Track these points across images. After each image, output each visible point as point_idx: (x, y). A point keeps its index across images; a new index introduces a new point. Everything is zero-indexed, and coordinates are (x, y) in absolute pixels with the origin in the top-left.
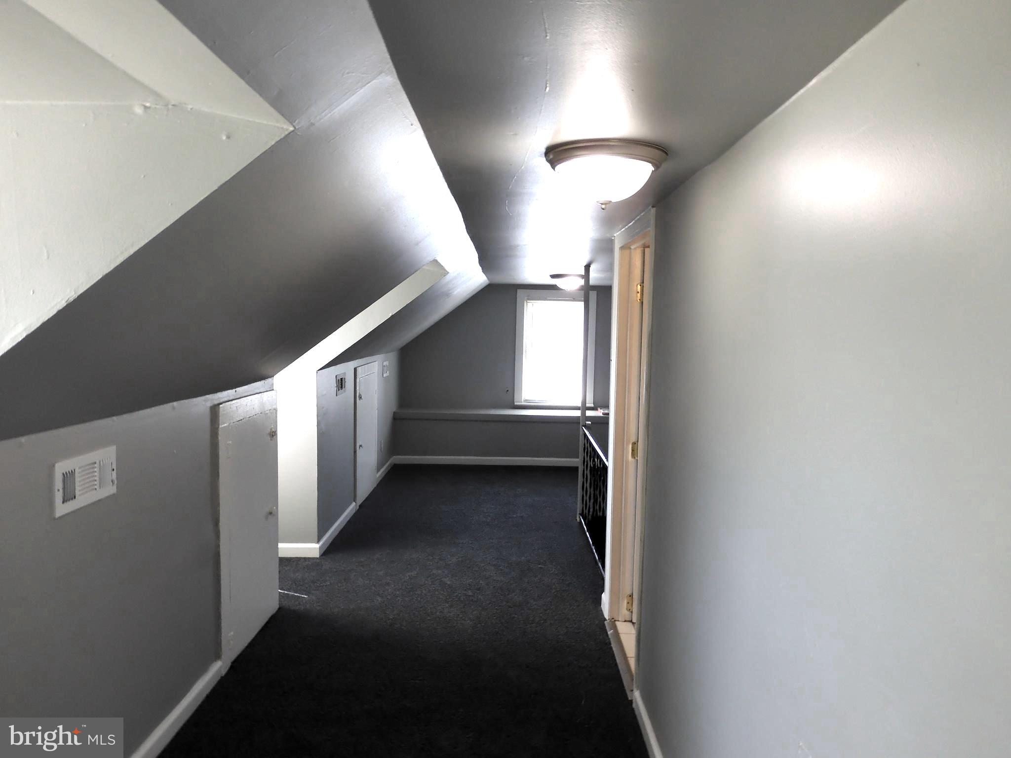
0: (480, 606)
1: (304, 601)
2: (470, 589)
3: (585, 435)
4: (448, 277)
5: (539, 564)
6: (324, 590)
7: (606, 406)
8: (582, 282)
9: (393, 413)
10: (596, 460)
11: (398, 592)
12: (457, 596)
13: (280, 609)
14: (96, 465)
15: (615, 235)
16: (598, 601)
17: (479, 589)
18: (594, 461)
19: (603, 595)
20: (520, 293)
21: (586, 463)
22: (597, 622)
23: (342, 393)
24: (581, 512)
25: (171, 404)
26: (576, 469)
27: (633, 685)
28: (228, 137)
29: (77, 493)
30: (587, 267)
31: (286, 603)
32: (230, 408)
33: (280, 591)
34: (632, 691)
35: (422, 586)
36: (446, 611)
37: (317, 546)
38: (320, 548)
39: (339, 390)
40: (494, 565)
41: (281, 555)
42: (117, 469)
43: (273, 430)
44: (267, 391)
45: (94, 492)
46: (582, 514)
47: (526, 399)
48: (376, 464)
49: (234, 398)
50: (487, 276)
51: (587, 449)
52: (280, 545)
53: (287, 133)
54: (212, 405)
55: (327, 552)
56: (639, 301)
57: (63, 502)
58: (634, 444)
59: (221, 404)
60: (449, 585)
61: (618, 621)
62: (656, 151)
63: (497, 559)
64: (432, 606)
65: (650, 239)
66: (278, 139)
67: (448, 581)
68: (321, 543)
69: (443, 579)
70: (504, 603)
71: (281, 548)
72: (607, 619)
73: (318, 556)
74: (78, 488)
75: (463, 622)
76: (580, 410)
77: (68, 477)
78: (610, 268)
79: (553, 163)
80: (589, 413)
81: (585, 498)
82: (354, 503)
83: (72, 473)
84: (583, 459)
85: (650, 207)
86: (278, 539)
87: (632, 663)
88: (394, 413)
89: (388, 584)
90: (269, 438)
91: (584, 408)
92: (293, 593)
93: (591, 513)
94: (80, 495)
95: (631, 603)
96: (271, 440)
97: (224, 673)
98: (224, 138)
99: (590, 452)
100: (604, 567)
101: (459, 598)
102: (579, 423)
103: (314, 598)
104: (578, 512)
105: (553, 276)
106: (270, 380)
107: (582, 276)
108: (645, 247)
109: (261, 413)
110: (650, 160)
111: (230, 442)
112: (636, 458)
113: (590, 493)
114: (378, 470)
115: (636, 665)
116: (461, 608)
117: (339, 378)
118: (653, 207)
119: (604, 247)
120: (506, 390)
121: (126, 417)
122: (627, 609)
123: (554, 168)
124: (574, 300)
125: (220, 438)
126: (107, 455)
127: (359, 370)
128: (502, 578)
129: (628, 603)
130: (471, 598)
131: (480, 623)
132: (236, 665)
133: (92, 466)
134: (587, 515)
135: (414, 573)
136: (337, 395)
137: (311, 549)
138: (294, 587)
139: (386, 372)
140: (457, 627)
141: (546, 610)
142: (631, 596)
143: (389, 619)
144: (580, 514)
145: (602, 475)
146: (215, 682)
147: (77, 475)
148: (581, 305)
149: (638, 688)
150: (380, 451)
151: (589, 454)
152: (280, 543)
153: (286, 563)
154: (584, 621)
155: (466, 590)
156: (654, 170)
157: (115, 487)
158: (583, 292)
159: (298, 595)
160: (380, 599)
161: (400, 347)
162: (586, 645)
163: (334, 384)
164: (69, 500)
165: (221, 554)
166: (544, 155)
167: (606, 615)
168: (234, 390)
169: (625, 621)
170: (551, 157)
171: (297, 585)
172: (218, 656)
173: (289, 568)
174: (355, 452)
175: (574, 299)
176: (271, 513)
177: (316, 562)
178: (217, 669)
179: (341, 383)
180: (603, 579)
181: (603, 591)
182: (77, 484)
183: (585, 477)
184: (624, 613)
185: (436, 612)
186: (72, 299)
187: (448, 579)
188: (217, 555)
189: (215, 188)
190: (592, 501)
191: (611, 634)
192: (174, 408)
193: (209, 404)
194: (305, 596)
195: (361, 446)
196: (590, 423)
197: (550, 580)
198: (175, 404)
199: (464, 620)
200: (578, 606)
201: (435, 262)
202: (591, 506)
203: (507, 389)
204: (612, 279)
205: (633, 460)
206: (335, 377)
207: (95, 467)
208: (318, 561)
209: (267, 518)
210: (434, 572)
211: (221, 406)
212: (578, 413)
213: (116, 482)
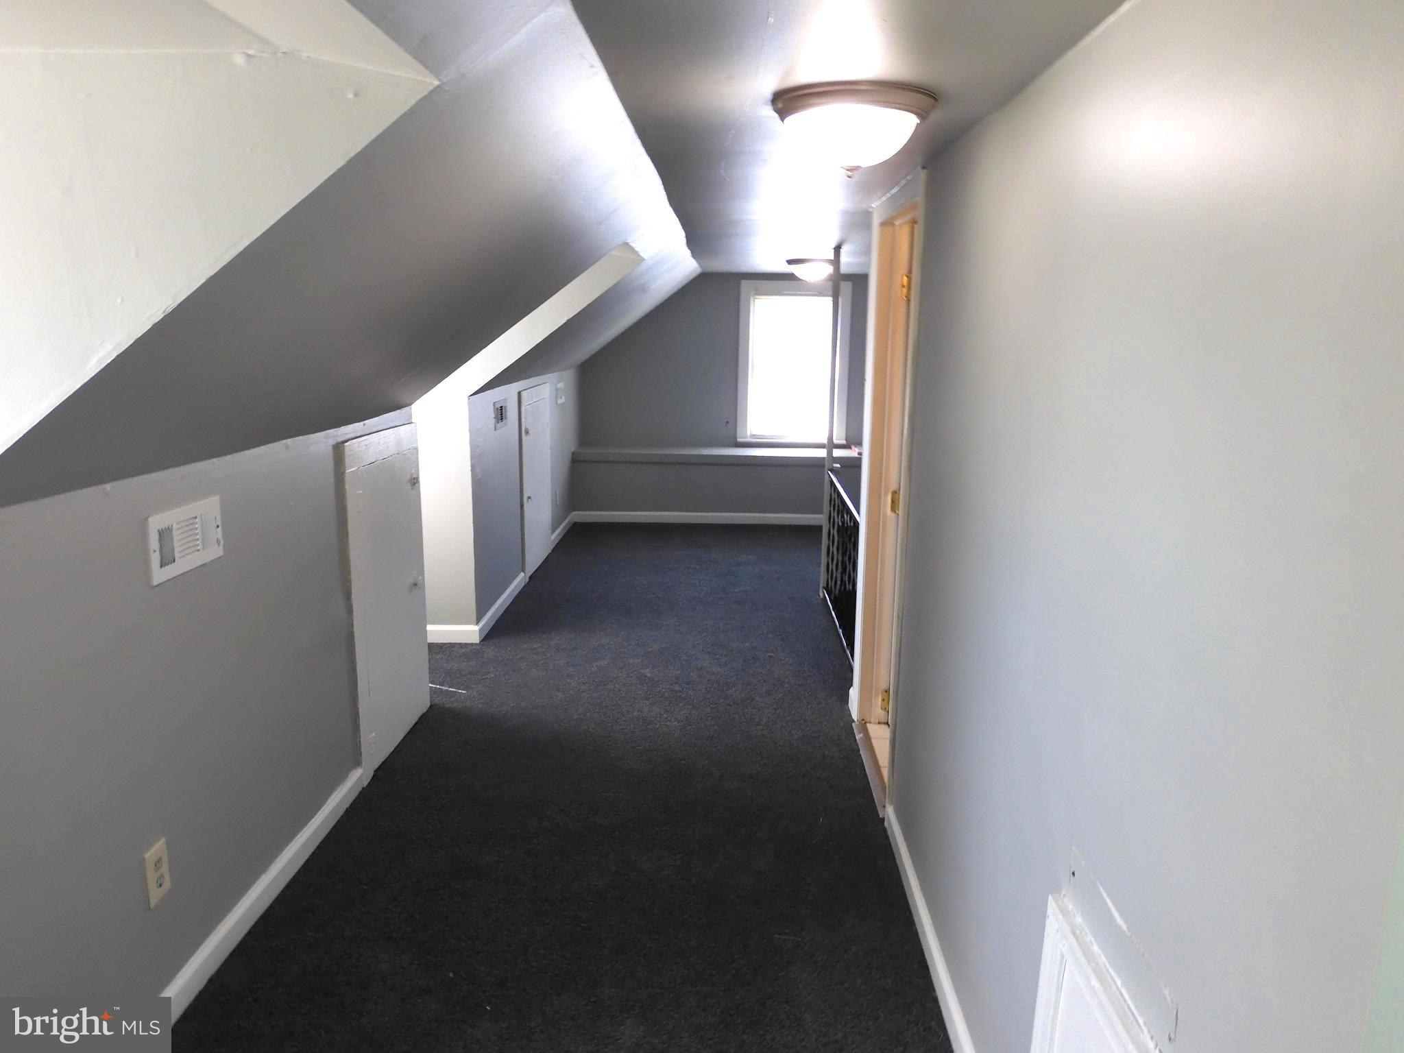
0: (689, 704)
1: (463, 698)
2: (676, 683)
3: (832, 482)
4: (643, 267)
5: (769, 652)
6: (487, 684)
7: (859, 443)
8: (830, 269)
9: (571, 453)
10: (845, 516)
11: (583, 687)
12: (660, 692)
13: (431, 706)
14: (197, 520)
15: (873, 206)
16: (845, 698)
17: (688, 683)
18: (843, 517)
19: (851, 690)
20: (745, 284)
21: (832, 520)
22: (842, 724)
23: (502, 427)
24: (825, 586)
25: (285, 441)
26: (819, 529)
27: (885, 798)
28: (356, 95)
29: (177, 555)
30: (837, 249)
31: (437, 700)
32: (359, 447)
33: (430, 685)
34: (884, 807)
35: (615, 678)
36: (646, 710)
37: (476, 628)
38: (480, 630)
39: (498, 423)
40: (708, 653)
41: (431, 639)
42: (222, 526)
43: (414, 476)
44: (404, 424)
45: (197, 553)
46: (827, 588)
47: (754, 433)
48: (550, 520)
49: (362, 434)
50: (697, 262)
51: (835, 501)
52: (429, 627)
53: (431, 88)
54: (334, 442)
55: (490, 636)
56: (904, 298)
57: (161, 567)
58: (894, 493)
59: (347, 441)
60: (649, 678)
61: (870, 722)
62: (923, 96)
63: (712, 645)
64: (627, 704)
65: (920, 214)
66: (419, 97)
67: (648, 672)
68: (482, 624)
69: (641, 671)
70: (722, 700)
71: (430, 631)
72: (856, 720)
73: (477, 641)
74: (177, 550)
75: (668, 723)
76: (824, 448)
77: (165, 535)
78: (867, 251)
79: (783, 114)
80: (837, 453)
81: (830, 567)
82: (522, 574)
83: (169, 530)
84: (828, 514)
85: (919, 169)
86: (425, 619)
87: (885, 772)
88: (573, 454)
89: (569, 676)
90: (411, 487)
91: (831, 446)
92: (447, 688)
93: (838, 587)
94: (180, 557)
95: (885, 700)
96: (412, 489)
97: (365, 783)
98: (350, 96)
99: (838, 506)
100: (852, 656)
101: (663, 694)
102: (824, 466)
103: (475, 693)
104: (821, 585)
105: (790, 262)
106: (406, 409)
107: (830, 262)
108: (914, 222)
109: (398, 454)
110: (914, 109)
111: (361, 492)
112: (897, 512)
113: (838, 560)
114: (553, 531)
115: (889, 773)
116: (666, 706)
117: (498, 406)
118: (924, 168)
119: (858, 221)
120: (725, 421)
121: (229, 458)
122: (882, 708)
123: (782, 120)
124: (821, 294)
125: (347, 487)
126: (209, 508)
127: (524, 394)
128: (719, 669)
129: (883, 700)
130: (678, 694)
131: (690, 725)
132: (382, 773)
133: (191, 522)
134: (833, 588)
135: (603, 663)
136: (495, 430)
137: (469, 632)
138: (449, 679)
139: (561, 398)
140: (660, 729)
141: (775, 709)
142: (887, 691)
143: (572, 720)
144: (824, 588)
145: (853, 536)
146: (356, 794)
147: (175, 533)
148: (828, 301)
149: (891, 803)
150: (555, 505)
151: (836, 508)
152: (430, 624)
153: (438, 650)
154: (825, 723)
155: (672, 684)
156: (919, 122)
157: (221, 547)
158: (830, 283)
159: (454, 690)
160: (560, 695)
161: (580, 362)
162: (827, 752)
163: (491, 414)
164: (168, 564)
165: (356, 635)
166: (770, 103)
167: (855, 716)
168: (362, 423)
169: (879, 723)
170: (780, 105)
171: (451, 677)
172: (357, 763)
173: (441, 656)
174: (522, 506)
175: (819, 292)
176: (415, 585)
177: (475, 649)
178: (356, 779)
179: (501, 414)
180: (851, 669)
181: (851, 685)
182: (176, 544)
183: (831, 538)
184: (878, 712)
185: (633, 711)
186: (170, 310)
187: (648, 670)
188: (351, 636)
189: (341, 163)
190: (840, 570)
191: (860, 738)
192: (287, 447)
193: (332, 442)
194: (463, 692)
195: (529, 498)
196: (838, 466)
197: (782, 672)
198: (289, 441)
199: (670, 721)
200: (818, 704)
201: (626, 245)
202: (839, 578)
203: (727, 420)
204: (868, 264)
205: (893, 515)
206: (492, 404)
207: (196, 523)
208: (478, 647)
209: (410, 591)
210: (631, 661)
211: (346, 444)
212: (822, 453)
213: (222, 542)
